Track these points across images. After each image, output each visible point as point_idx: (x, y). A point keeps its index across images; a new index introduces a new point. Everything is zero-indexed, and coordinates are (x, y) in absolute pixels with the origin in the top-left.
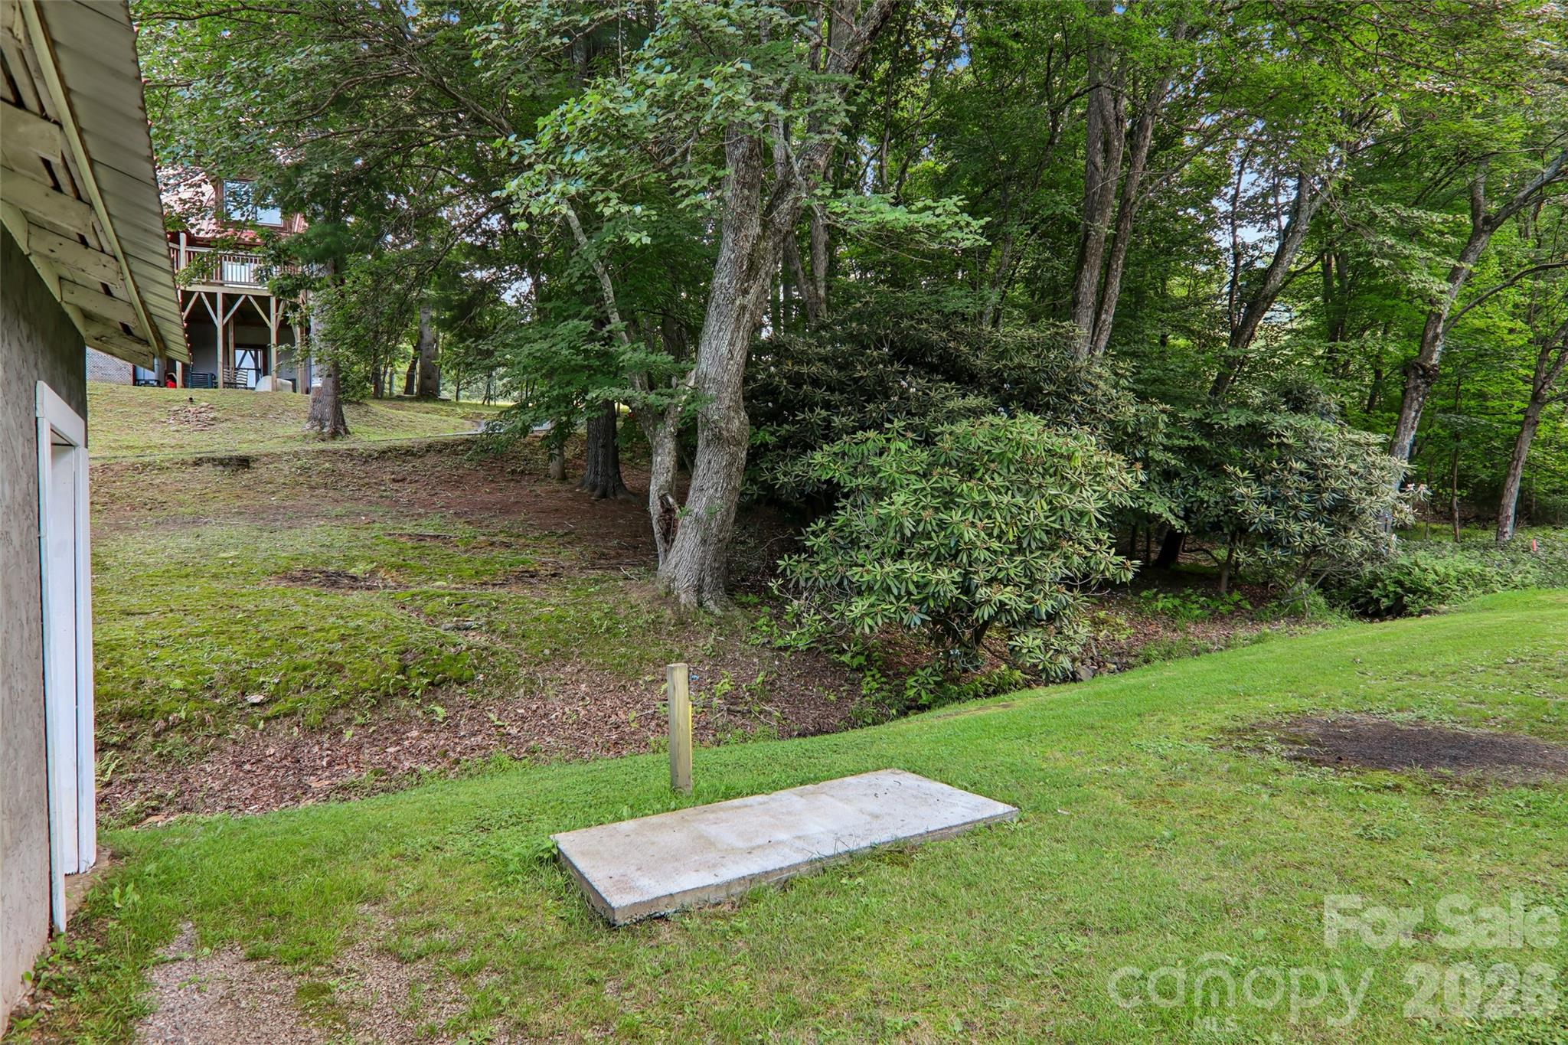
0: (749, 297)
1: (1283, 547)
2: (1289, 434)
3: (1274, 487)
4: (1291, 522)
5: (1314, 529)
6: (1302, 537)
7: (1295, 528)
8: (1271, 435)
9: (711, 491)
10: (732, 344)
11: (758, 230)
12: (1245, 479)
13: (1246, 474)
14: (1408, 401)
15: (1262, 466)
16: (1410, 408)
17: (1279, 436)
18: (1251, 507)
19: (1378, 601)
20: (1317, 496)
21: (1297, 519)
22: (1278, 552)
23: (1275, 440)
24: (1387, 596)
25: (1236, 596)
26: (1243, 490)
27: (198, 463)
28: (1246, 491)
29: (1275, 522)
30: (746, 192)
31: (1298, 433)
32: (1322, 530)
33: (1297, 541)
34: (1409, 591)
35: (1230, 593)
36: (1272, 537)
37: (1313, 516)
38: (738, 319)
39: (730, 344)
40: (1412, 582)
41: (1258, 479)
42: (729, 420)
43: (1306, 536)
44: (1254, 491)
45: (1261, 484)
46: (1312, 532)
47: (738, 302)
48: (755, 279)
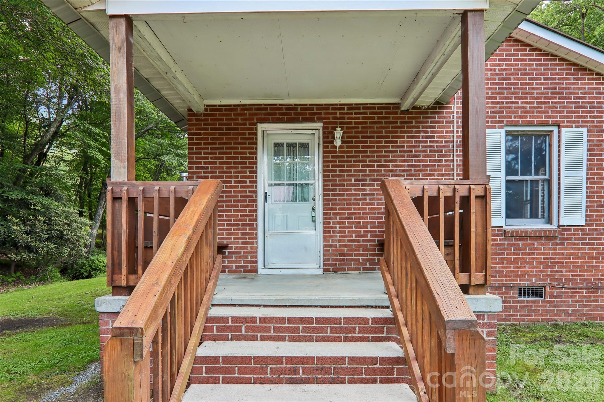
1: (35, 253)
2: (39, 205)
3: (31, 227)
4: (38, 242)
5: (48, 245)
6: (43, 248)
7: (39, 244)
8: (31, 205)
12: (17, 222)
13: (18, 220)
14: (102, 197)
15: (27, 217)
16: (102, 200)
17: (34, 205)
18: (19, 236)
19: (83, 273)
20: (50, 232)
21: (40, 241)
22: (32, 255)
23: (32, 207)
24: (86, 272)
25: (18, 274)
26: (15, 227)
28: (17, 228)
29: (30, 242)
31: (43, 205)
32: (52, 246)
33: (40, 250)
34: (93, 269)
35: (15, 273)
36: (29, 248)
37: (48, 240)
40: (95, 266)
41: (24, 222)
43: (45, 249)
44: (21, 228)
45: (25, 225)
46: (47, 246)
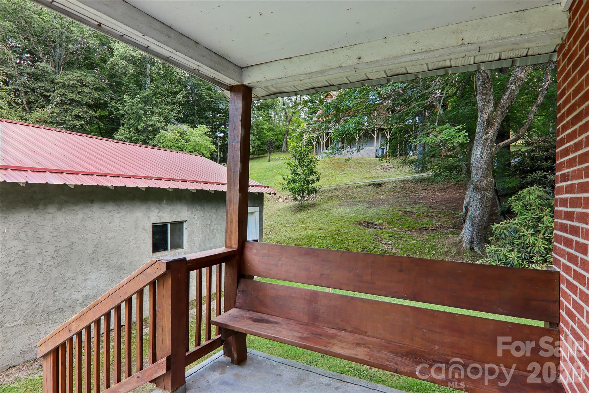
0: (489, 135)
9: (475, 207)
10: (482, 153)
11: (492, 109)
27: (369, 185)
30: (484, 97)
38: (484, 143)
39: (481, 153)
42: (481, 181)
47: (483, 138)
48: (491, 128)
